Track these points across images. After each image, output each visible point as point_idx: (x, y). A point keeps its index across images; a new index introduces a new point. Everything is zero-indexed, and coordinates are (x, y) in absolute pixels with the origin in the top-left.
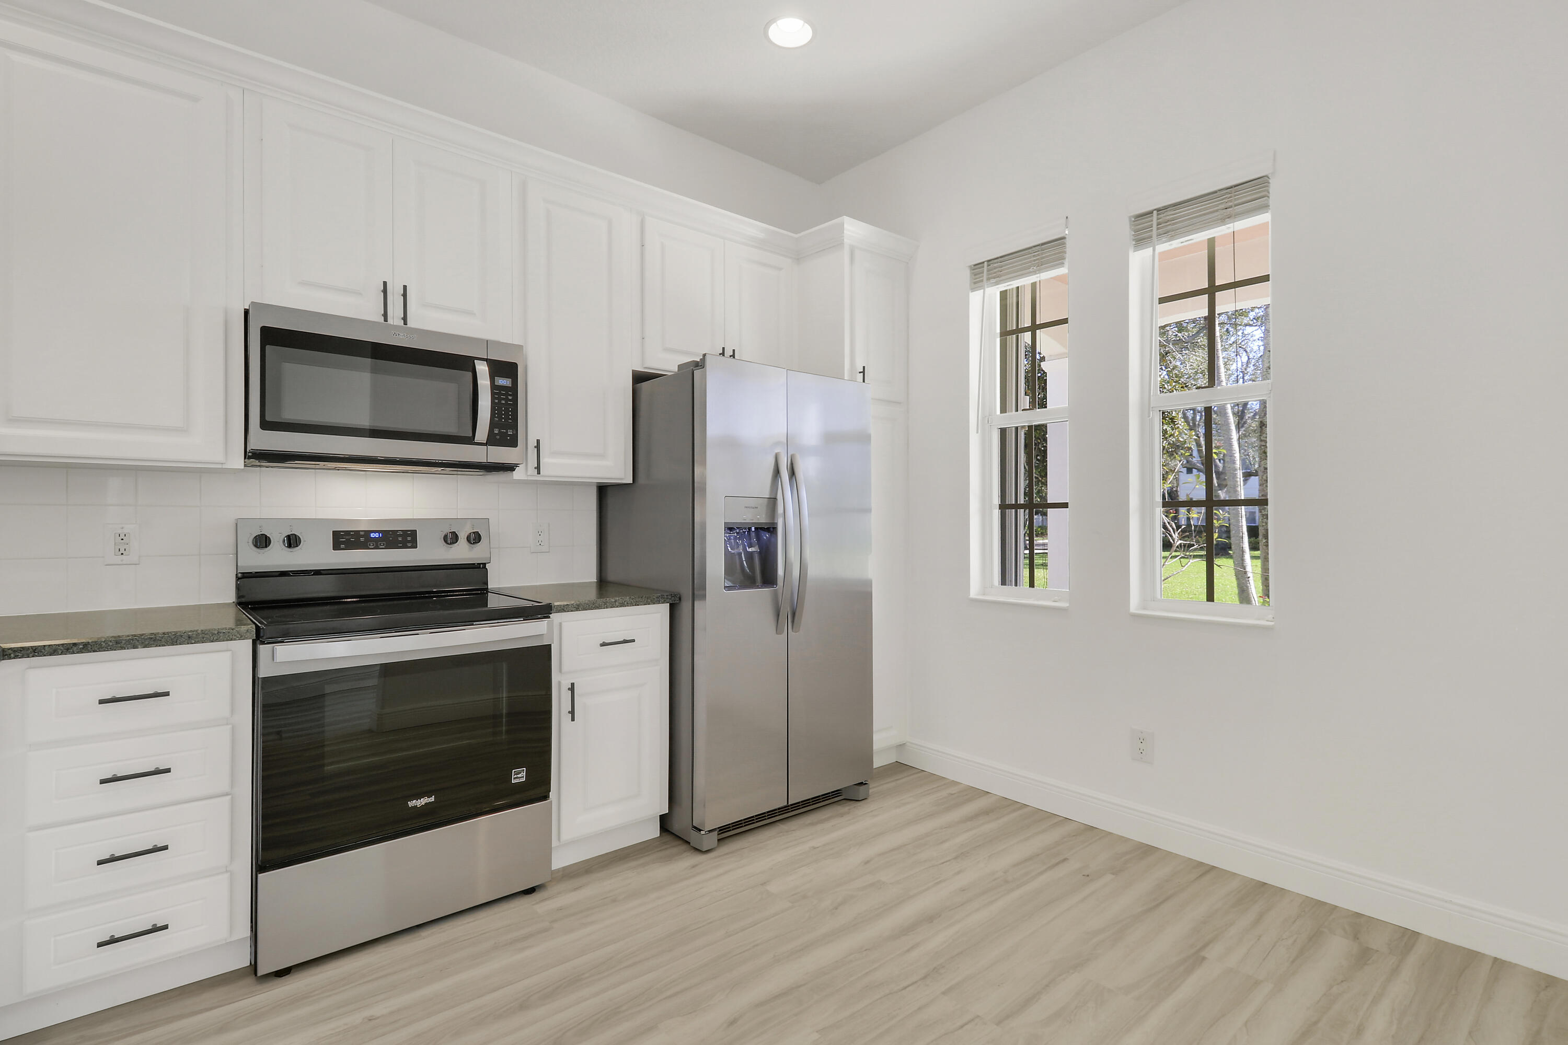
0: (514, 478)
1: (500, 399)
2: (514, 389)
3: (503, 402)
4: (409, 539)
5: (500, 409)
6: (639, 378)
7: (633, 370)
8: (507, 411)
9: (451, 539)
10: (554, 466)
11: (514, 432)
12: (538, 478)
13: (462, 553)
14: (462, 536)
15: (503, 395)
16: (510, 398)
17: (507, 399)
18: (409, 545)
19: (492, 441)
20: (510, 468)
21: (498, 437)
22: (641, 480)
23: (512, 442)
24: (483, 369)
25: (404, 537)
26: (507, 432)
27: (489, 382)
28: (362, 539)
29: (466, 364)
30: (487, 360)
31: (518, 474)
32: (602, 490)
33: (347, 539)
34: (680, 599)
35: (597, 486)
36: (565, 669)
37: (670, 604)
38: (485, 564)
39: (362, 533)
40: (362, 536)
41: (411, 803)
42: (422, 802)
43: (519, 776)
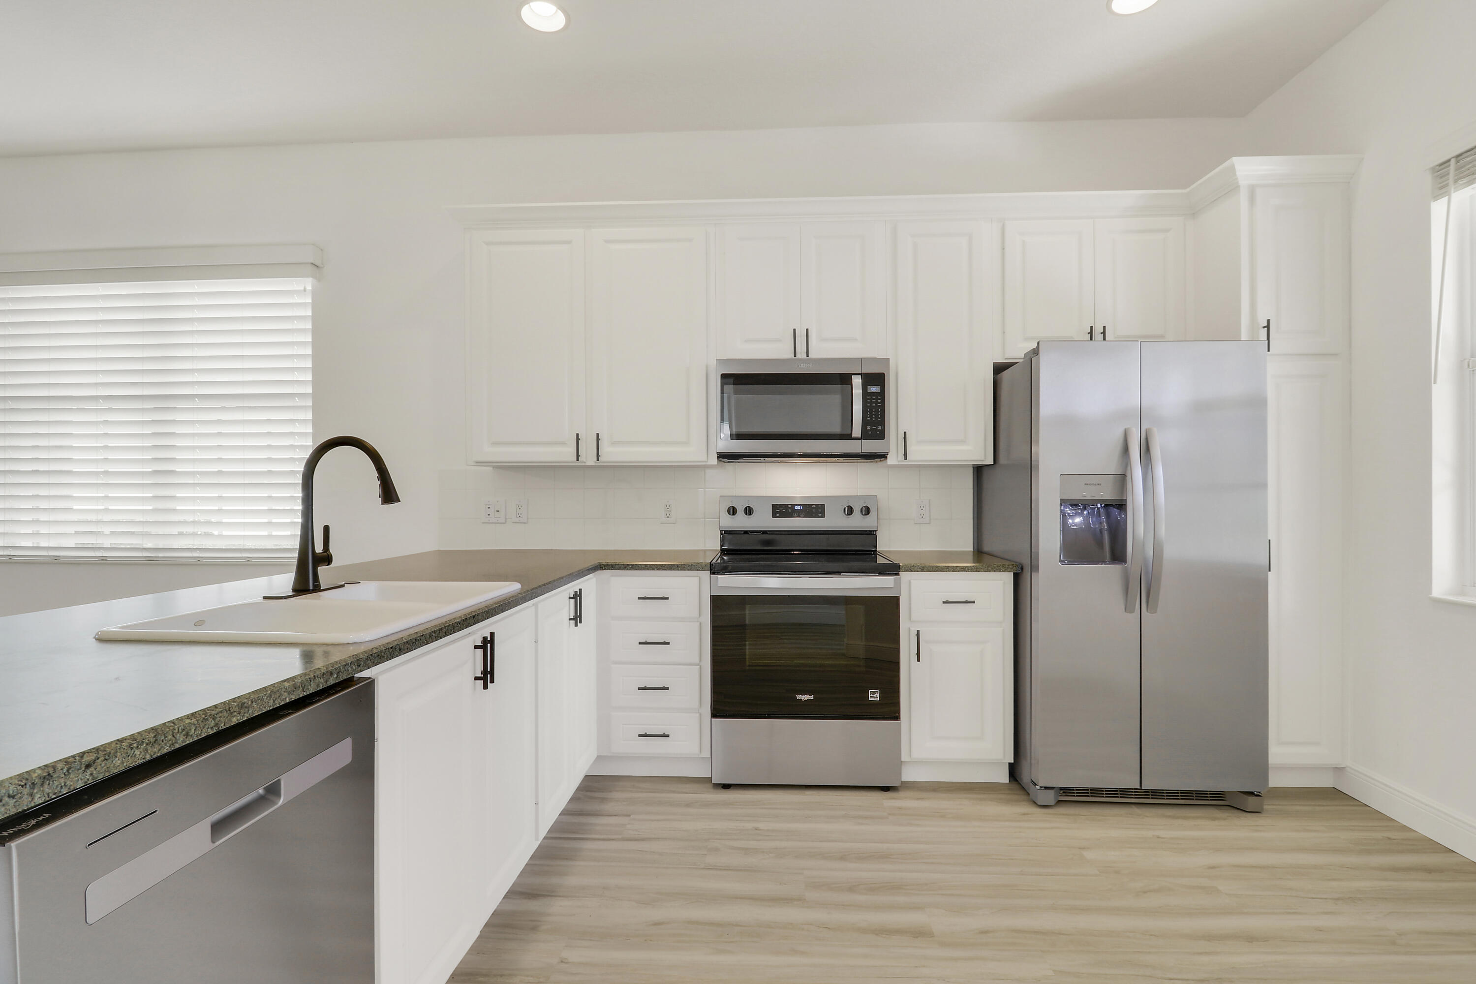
0: (888, 464)
1: (871, 403)
2: (882, 394)
3: (874, 405)
4: (820, 510)
5: (871, 411)
6: (999, 369)
7: (993, 363)
8: (877, 411)
9: (850, 511)
10: (919, 453)
11: (883, 428)
12: (905, 463)
13: (856, 522)
14: (857, 510)
15: (874, 399)
16: (879, 401)
17: (877, 403)
18: (820, 515)
19: (866, 435)
20: (883, 456)
21: (870, 433)
22: (1002, 460)
23: (880, 435)
24: (857, 381)
25: (814, 510)
26: (877, 428)
27: (861, 391)
28: (790, 510)
29: (845, 379)
30: (861, 374)
31: (891, 460)
32: (979, 471)
33: (781, 510)
34: (1022, 569)
35: (973, 467)
36: (914, 617)
37: (1014, 573)
38: (876, 531)
39: (790, 506)
40: (790, 508)
41: (799, 697)
42: (805, 697)
43: (874, 695)
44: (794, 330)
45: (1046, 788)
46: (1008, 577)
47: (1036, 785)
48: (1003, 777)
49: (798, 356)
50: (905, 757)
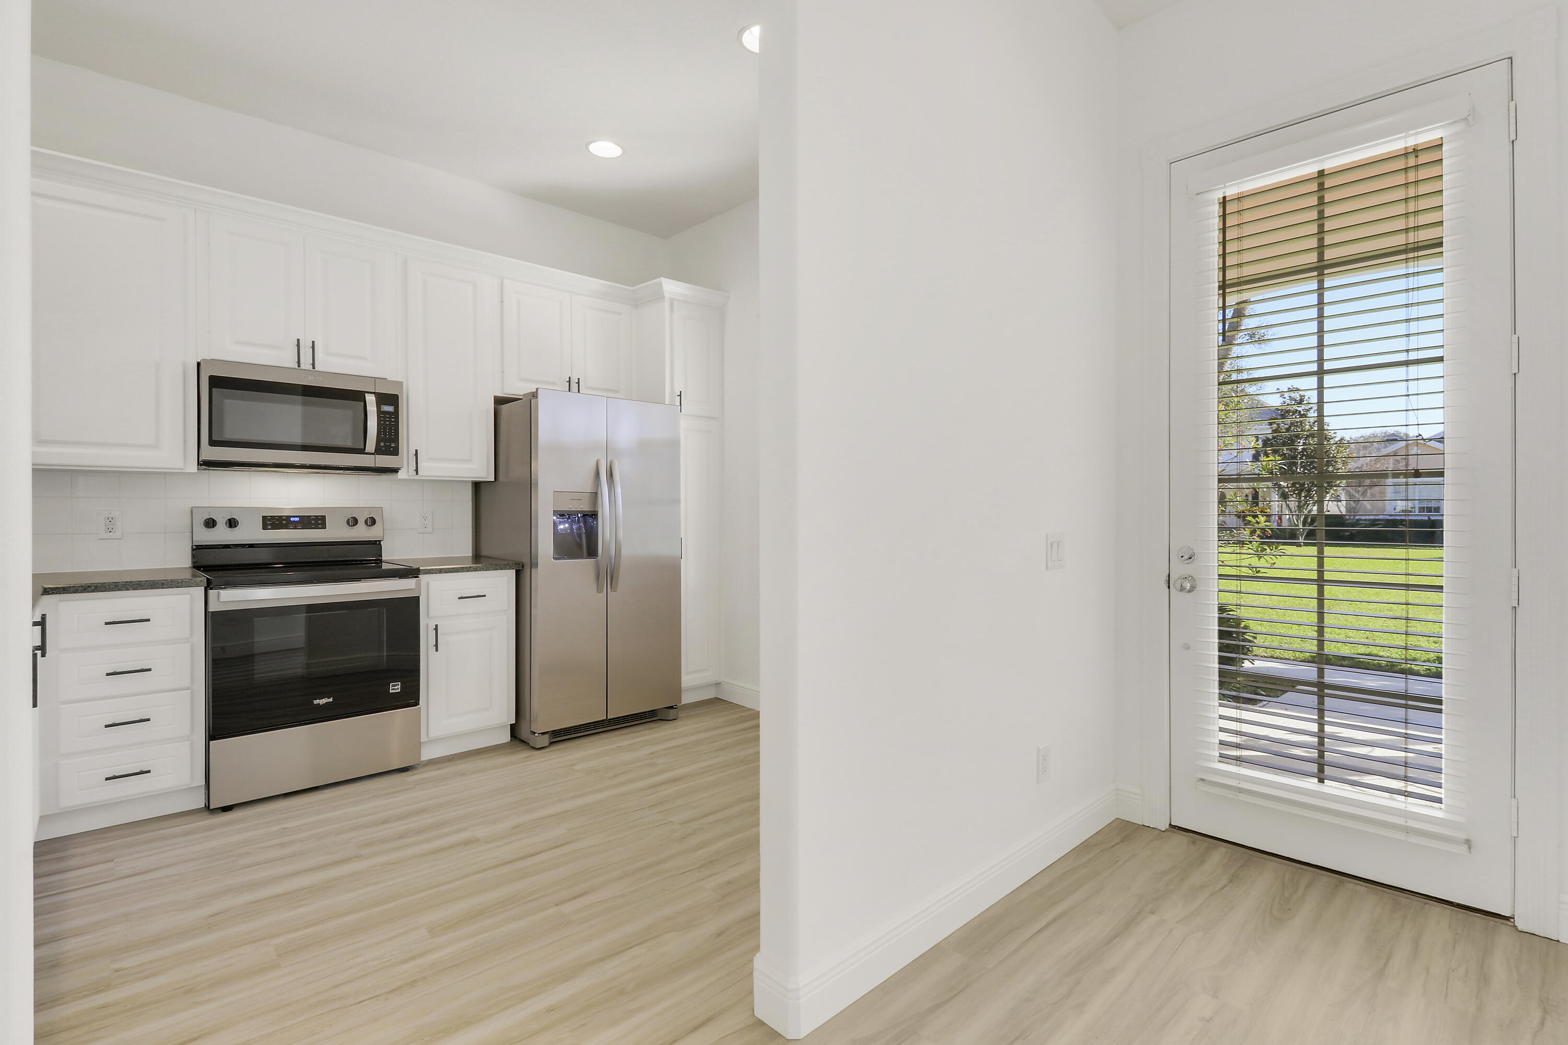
0: (399, 478)
1: (385, 421)
2: (396, 414)
3: (388, 423)
4: (320, 522)
5: (385, 428)
6: (500, 401)
7: (495, 396)
8: (390, 429)
9: (353, 522)
10: (428, 469)
11: (396, 445)
12: (417, 477)
13: (361, 533)
14: (361, 521)
15: (388, 418)
16: (393, 420)
17: (390, 421)
18: (320, 526)
19: (379, 451)
20: (395, 471)
21: (383, 448)
22: (502, 478)
23: (395, 452)
24: (371, 399)
25: (316, 521)
26: (390, 445)
27: (376, 409)
28: (284, 522)
29: (359, 396)
30: (374, 393)
31: (401, 475)
32: (477, 486)
33: (273, 522)
34: (523, 566)
35: (472, 483)
36: (431, 614)
37: (516, 570)
38: (380, 541)
39: (284, 518)
40: (284, 520)
41: (316, 702)
42: (323, 701)
43: (395, 688)
44: (298, 340)
45: (542, 734)
46: (512, 573)
47: (535, 733)
48: (506, 737)
49: (302, 366)
50: (423, 738)
